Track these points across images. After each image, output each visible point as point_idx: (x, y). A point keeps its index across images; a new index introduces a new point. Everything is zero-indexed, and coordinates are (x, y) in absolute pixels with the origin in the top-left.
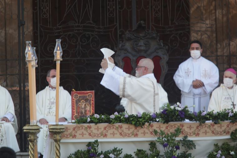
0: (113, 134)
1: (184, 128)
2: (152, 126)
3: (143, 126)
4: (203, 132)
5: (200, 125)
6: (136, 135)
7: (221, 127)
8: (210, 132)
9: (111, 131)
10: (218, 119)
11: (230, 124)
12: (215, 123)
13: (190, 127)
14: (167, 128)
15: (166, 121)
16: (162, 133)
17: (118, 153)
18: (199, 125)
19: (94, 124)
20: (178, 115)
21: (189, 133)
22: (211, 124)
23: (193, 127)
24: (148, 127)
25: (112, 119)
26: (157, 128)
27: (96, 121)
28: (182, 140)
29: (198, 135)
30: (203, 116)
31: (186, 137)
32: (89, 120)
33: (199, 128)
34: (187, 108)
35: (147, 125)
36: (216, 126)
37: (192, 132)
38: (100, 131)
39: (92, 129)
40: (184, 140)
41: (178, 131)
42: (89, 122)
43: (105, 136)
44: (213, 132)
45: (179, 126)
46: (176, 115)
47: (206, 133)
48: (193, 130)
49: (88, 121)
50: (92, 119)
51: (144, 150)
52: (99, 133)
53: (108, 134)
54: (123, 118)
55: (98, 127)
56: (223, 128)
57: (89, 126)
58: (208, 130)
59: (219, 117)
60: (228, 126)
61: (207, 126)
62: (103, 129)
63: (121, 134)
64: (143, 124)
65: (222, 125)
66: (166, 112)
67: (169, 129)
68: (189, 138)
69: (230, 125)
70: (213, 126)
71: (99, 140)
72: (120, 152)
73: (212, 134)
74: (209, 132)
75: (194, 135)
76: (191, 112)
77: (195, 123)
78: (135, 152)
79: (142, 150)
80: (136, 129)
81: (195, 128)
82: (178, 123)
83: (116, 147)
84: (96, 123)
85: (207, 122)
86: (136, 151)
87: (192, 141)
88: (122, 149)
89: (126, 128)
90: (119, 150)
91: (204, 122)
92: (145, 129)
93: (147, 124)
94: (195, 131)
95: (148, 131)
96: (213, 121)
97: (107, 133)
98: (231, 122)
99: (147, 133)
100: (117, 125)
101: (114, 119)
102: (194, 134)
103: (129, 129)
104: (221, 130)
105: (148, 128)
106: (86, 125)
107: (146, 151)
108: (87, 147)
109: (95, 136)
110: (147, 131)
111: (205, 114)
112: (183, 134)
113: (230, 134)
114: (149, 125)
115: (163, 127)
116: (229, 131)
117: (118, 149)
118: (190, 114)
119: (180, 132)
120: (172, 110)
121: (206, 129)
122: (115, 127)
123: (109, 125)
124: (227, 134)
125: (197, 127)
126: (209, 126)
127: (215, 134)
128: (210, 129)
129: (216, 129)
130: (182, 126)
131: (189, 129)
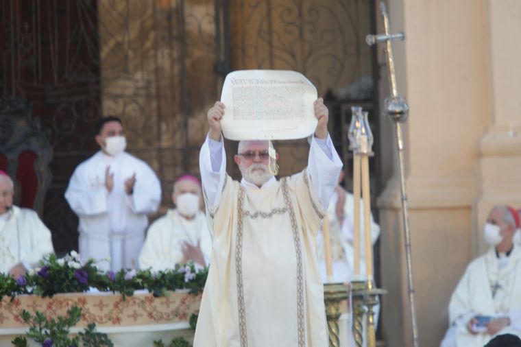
1: (87, 306)
2: (18, 303)
4: (129, 316)
5: (123, 299)
7: (168, 304)
8: (145, 314)
10: (161, 286)
11: (187, 297)
12: (156, 296)
13: (101, 305)
14: (49, 307)
15: (48, 292)
16: (40, 318)
18: (121, 301)
20: (74, 279)
21: (98, 319)
22: (147, 298)
23: (107, 305)
24: (9, 304)
26: (28, 306)
28: (84, 332)
29: (117, 321)
30: (129, 280)
31: (92, 326)
33: (121, 307)
34: (94, 263)
35: (6, 302)
36: (157, 302)
37: (106, 315)
40: (87, 333)
41: (75, 315)
44: (150, 315)
45: (76, 303)
46: (70, 278)
47: (135, 316)
48: (106, 311)
56: (173, 307)
58: (140, 310)
59: (163, 282)
60: (183, 302)
61: (137, 301)
65: (171, 299)
66: (48, 272)
67: (54, 308)
68: (99, 329)
69: (188, 299)
70: (151, 301)
73: (148, 319)
74: (141, 315)
75: (110, 322)
76: (103, 272)
77: (110, 296)
81: (111, 306)
82: (72, 297)
85: (137, 293)
87: (105, 335)
91: (130, 294)
92: (2, 309)
93: (6, 298)
94: (111, 312)
95: (10, 315)
96: (150, 291)
98: (190, 293)
99: (8, 318)
104: (169, 311)
105: (9, 308)
110: (6, 313)
111: (133, 277)
112: (85, 319)
113: (188, 318)
114: (12, 300)
115: (41, 306)
116: (187, 311)
118: (99, 277)
119: (79, 315)
120: (60, 267)
121: (136, 308)
124: (181, 318)
125: (116, 305)
126: (143, 301)
127: (155, 319)
128: (145, 309)
129: (157, 308)
130: (84, 302)
131: (98, 308)
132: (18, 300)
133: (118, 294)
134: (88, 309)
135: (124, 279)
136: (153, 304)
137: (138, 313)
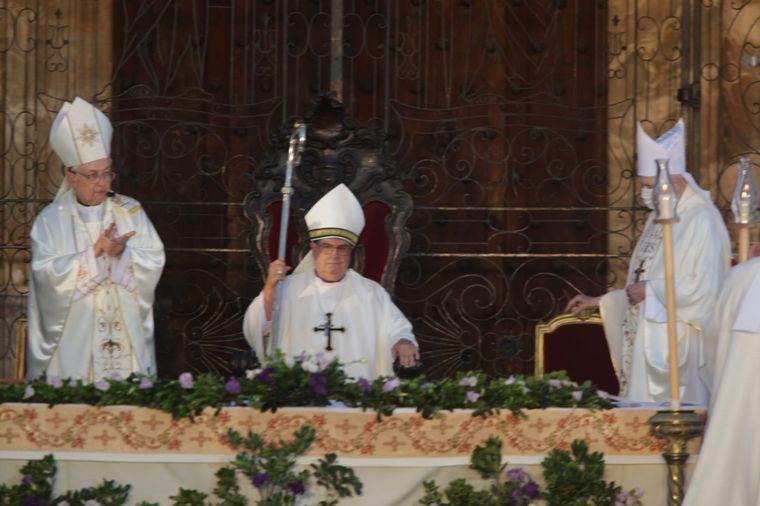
0: (105, 438)
1: (325, 427)
2: (226, 419)
3: (196, 418)
4: (386, 444)
5: (379, 419)
6: (175, 445)
7: (442, 428)
8: (409, 442)
9: (97, 430)
10: (435, 404)
11: (471, 421)
12: (426, 416)
13: (346, 426)
14: (272, 424)
15: (270, 404)
16: (254, 442)
17: (117, 497)
18: (374, 422)
19: (44, 406)
20: (307, 386)
21: (341, 445)
22: (412, 419)
23: (354, 427)
24: (212, 420)
25: (101, 392)
26: (241, 423)
27: (51, 396)
28: (318, 464)
29: (368, 450)
30: (389, 392)
31: (332, 457)
32: (30, 392)
33: (374, 431)
34: (341, 365)
35: (208, 416)
36: (428, 424)
37: (352, 440)
38: (63, 428)
39: (41, 420)
40: (324, 465)
41: (305, 439)
42: (30, 400)
43: (79, 443)
44: (416, 444)
45: (309, 422)
46: (302, 385)
47: (394, 444)
48: (353, 435)
49: (27, 396)
50: (40, 392)
51: (200, 491)
52: (59, 432)
53: (88, 438)
54: (137, 390)
55: (57, 414)
56: (450, 433)
57: (30, 409)
58: (402, 437)
59: (436, 398)
60: (465, 427)
61: (399, 423)
62: (70, 423)
63: (127, 439)
64: (199, 412)
65: (448, 422)
66: (271, 375)
67: (278, 428)
68: (343, 461)
69: (473, 423)
70: (419, 424)
71: (59, 456)
72: (123, 496)
73: (413, 450)
74: (403, 444)
75: (358, 452)
76: (352, 379)
77: (364, 415)
78: (171, 497)
79: (195, 492)
80: (175, 425)
81: (361, 430)
82: (308, 413)
83: (109, 480)
84: (52, 403)
85: (399, 412)
86: (176, 493)
87: (350, 470)
88: (128, 487)
89: (144, 423)
90: (119, 490)
91: (389, 413)
92: (202, 427)
93: (209, 410)
94: (360, 437)
95: (212, 435)
96: (418, 411)
97: (83, 436)
98: (474, 415)
99: (210, 439)
100: (117, 410)
101: (108, 392)
102: (358, 447)
103: (153, 423)
104: (444, 439)
105: (211, 425)
106: (19, 407)
107: (205, 496)
108: (22, 476)
109: (46, 442)
110: (209, 433)
111: (395, 388)
112: (322, 445)
113: (471, 451)
114: (217, 414)
115: (258, 424)
116: (470, 441)
117: (116, 486)
118: (342, 385)
119: (311, 439)
120: (286, 367)
121: (396, 432)
122: (109, 417)
123: (93, 409)
124: (461, 451)
125: (368, 427)
126: (406, 424)
127: (423, 450)
128: (408, 434)
129: (427, 434)
130: (321, 420)
131: (341, 431)
132: (227, 413)
133: (371, 413)
134: (327, 431)
135: (381, 391)
136: (422, 429)
137: (399, 440)
